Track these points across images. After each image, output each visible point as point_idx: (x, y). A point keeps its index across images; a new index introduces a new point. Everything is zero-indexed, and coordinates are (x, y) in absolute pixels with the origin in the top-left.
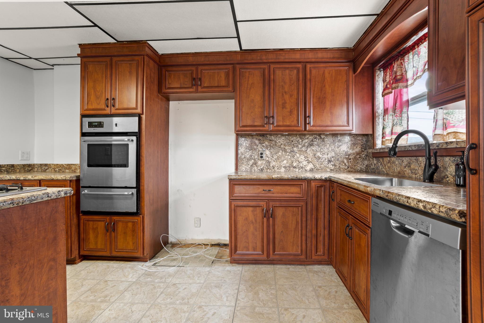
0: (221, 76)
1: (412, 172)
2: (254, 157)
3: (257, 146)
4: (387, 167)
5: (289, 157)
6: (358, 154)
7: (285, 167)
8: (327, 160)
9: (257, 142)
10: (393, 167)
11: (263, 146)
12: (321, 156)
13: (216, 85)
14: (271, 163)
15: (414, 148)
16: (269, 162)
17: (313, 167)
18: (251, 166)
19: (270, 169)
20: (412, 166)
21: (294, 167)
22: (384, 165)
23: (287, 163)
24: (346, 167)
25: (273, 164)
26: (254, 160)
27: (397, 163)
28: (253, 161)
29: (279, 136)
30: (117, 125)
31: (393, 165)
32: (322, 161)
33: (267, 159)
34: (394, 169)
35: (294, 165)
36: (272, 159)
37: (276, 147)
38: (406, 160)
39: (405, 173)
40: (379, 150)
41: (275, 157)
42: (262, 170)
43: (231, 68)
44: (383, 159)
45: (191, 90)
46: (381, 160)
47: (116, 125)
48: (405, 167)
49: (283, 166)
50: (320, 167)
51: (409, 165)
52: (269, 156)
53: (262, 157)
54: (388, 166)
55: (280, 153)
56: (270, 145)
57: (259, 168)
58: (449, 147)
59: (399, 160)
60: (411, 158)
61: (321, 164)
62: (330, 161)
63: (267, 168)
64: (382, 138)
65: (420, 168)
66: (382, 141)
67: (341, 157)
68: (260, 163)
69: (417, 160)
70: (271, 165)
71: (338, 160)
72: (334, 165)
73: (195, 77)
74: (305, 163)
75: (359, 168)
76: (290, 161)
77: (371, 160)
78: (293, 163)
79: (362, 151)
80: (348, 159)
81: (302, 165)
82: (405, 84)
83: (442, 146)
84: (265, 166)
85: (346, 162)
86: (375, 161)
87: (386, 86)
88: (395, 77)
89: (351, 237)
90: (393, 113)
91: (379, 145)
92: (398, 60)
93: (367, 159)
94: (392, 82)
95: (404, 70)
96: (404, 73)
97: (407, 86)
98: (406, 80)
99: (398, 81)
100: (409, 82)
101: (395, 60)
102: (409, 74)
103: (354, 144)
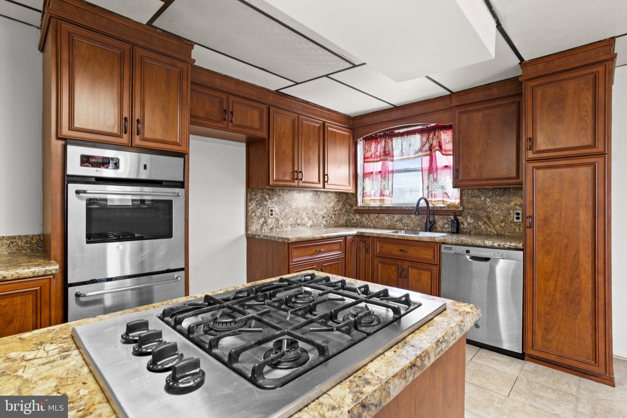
0: (254, 116)
1: (404, 226)
2: (265, 214)
3: (267, 201)
4: (374, 221)
5: (295, 214)
6: (341, 210)
7: (291, 225)
8: (321, 216)
9: (267, 197)
11: (273, 202)
12: (317, 212)
13: (249, 125)
14: (280, 221)
15: (410, 209)
16: (277, 220)
17: (312, 224)
18: (262, 225)
19: (279, 228)
20: (404, 221)
21: (299, 225)
22: (370, 221)
23: (293, 220)
24: (334, 222)
25: (281, 222)
26: (265, 218)
27: (386, 218)
28: (263, 219)
29: (286, 191)
30: (147, 169)
31: (382, 220)
32: (319, 217)
33: (277, 216)
34: (383, 223)
35: (299, 222)
36: (280, 216)
37: (284, 203)
38: (397, 217)
39: (397, 226)
41: (283, 214)
42: (272, 229)
43: (265, 109)
44: (369, 216)
45: (221, 125)
46: (366, 216)
47: (145, 167)
48: (396, 222)
49: (290, 223)
50: (317, 224)
51: (401, 220)
52: (278, 213)
53: (272, 214)
54: (376, 221)
55: (287, 210)
56: (279, 201)
57: (269, 227)
58: (442, 209)
59: (390, 217)
60: (403, 215)
61: (318, 221)
62: (323, 217)
63: (276, 227)
64: (363, 197)
65: (412, 222)
66: (363, 199)
67: (330, 213)
68: (269, 221)
69: (409, 217)
70: (280, 224)
71: (328, 216)
72: (326, 221)
73: (226, 109)
74: (306, 220)
75: (341, 223)
76: (295, 219)
77: (352, 215)
78: (297, 220)
79: (343, 208)
80: (335, 215)
81: (304, 222)
82: (391, 158)
83: (437, 208)
84: (275, 225)
85: (333, 217)
86: (358, 217)
87: (371, 155)
88: (385, 152)
89: (407, 277)
90: (382, 180)
91: (360, 204)
92: (385, 138)
93: (347, 215)
94: (378, 153)
95: (390, 147)
96: (391, 150)
97: (392, 161)
98: (393, 156)
99: (387, 154)
100: (395, 158)
101: (381, 137)
102: (396, 153)
103: (338, 201)
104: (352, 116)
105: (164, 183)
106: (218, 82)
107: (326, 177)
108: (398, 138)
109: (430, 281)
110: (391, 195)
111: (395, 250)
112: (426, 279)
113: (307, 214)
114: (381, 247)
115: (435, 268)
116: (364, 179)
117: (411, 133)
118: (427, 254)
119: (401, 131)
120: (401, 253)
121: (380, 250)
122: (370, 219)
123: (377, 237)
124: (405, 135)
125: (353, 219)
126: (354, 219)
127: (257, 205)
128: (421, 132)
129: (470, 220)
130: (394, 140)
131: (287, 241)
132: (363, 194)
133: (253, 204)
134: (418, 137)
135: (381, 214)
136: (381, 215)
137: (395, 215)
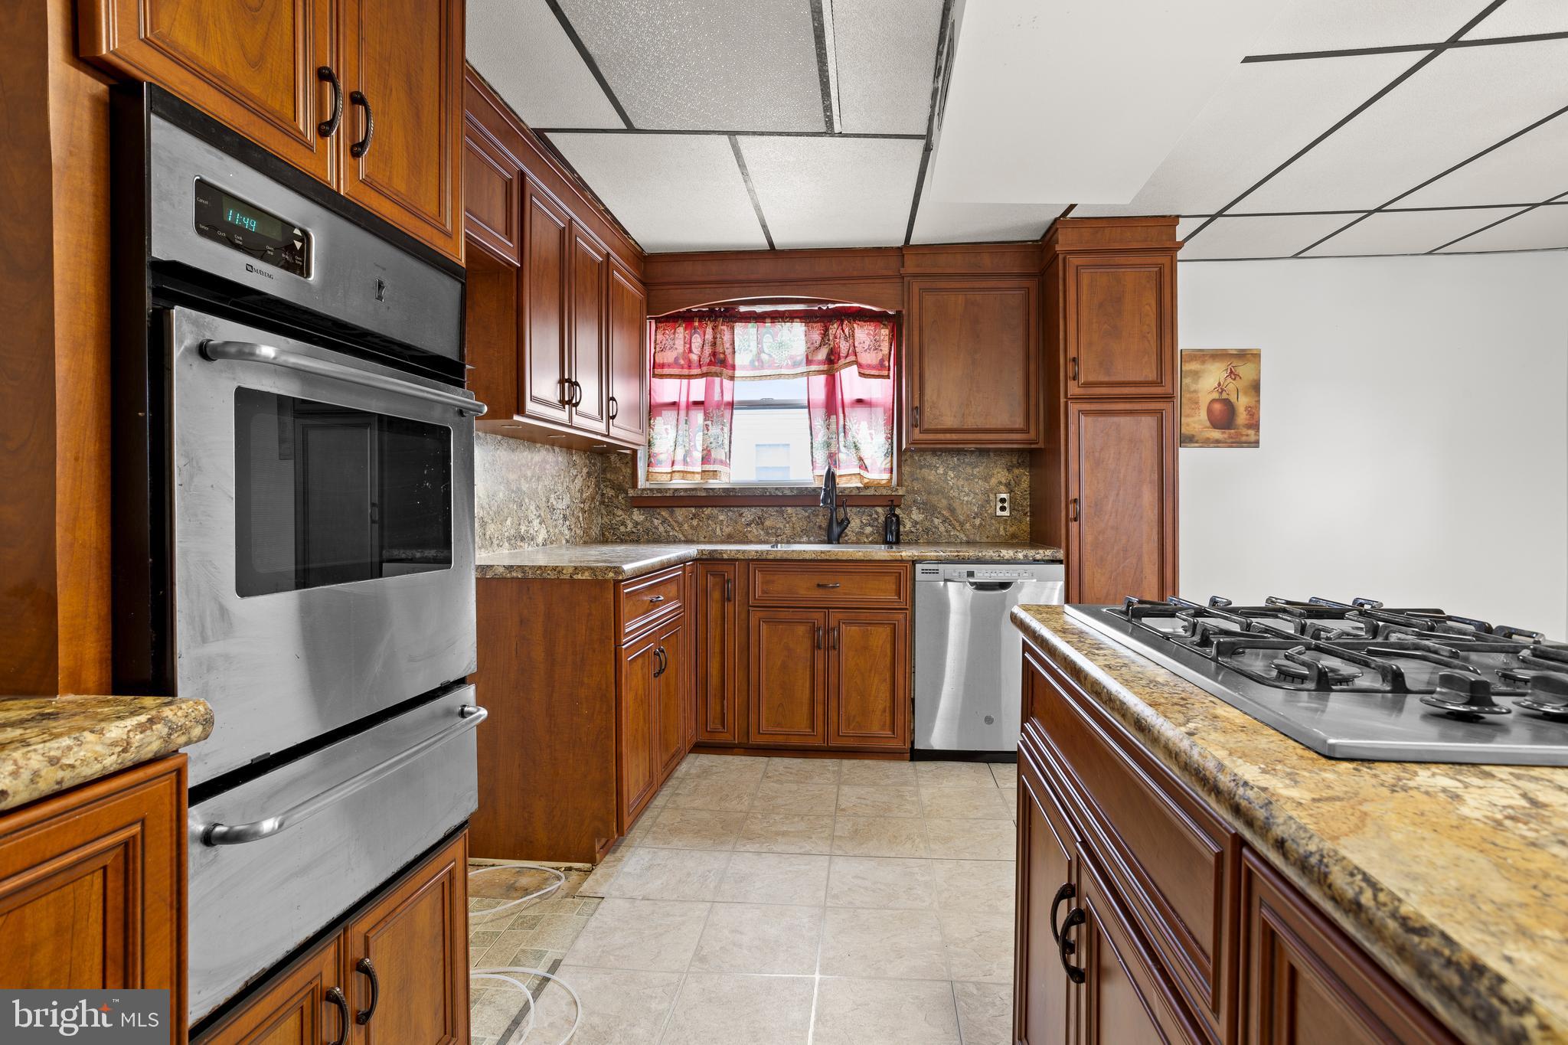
1: (768, 534)
4: (686, 526)
6: (593, 498)
8: (561, 516)
10: (708, 526)
12: (555, 503)
15: (788, 493)
17: (546, 536)
20: (768, 523)
22: (674, 524)
23: (512, 524)
24: (582, 532)
27: (721, 517)
31: (710, 522)
32: (557, 517)
34: (714, 531)
35: (522, 531)
38: (749, 514)
39: (749, 534)
40: (671, 492)
41: (494, 506)
44: (672, 514)
46: (663, 513)
48: (748, 524)
49: (506, 534)
50: (554, 535)
52: (484, 503)
54: (692, 526)
55: (501, 495)
58: (861, 494)
59: (730, 514)
60: (765, 509)
61: (555, 526)
62: (565, 518)
64: (648, 465)
65: (787, 525)
66: (648, 471)
67: (576, 508)
69: (782, 513)
70: (488, 535)
71: (573, 514)
72: (570, 528)
74: (536, 524)
75: (593, 532)
76: (516, 520)
77: (620, 512)
78: (519, 525)
79: (597, 494)
80: (584, 511)
81: (532, 531)
82: (730, 372)
83: (851, 491)
85: (581, 519)
86: (638, 516)
87: (676, 359)
88: (714, 354)
89: (835, 646)
90: (707, 422)
91: (642, 483)
92: (715, 321)
93: (604, 512)
94: (694, 357)
95: (727, 345)
96: (728, 351)
97: (732, 378)
98: (733, 367)
99: (719, 363)
100: (738, 373)
101: (702, 316)
102: (742, 359)
103: (589, 474)
104: (648, 251)
107: (611, 404)
108: (750, 325)
110: (728, 461)
111: (803, 587)
112: (881, 642)
114: (765, 583)
116: (650, 419)
117: (782, 318)
118: (882, 592)
119: (759, 309)
120: (818, 594)
121: (764, 592)
122: (676, 522)
124: (768, 320)
125: (624, 524)
126: (628, 522)
128: (806, 317)
129: (917, 516)
130: (739, 327)
131: (611, 575)
132: (649, 457)
134: (798, 328)
135: (707, 507)
136: (708, 511)
137: (744, 510)
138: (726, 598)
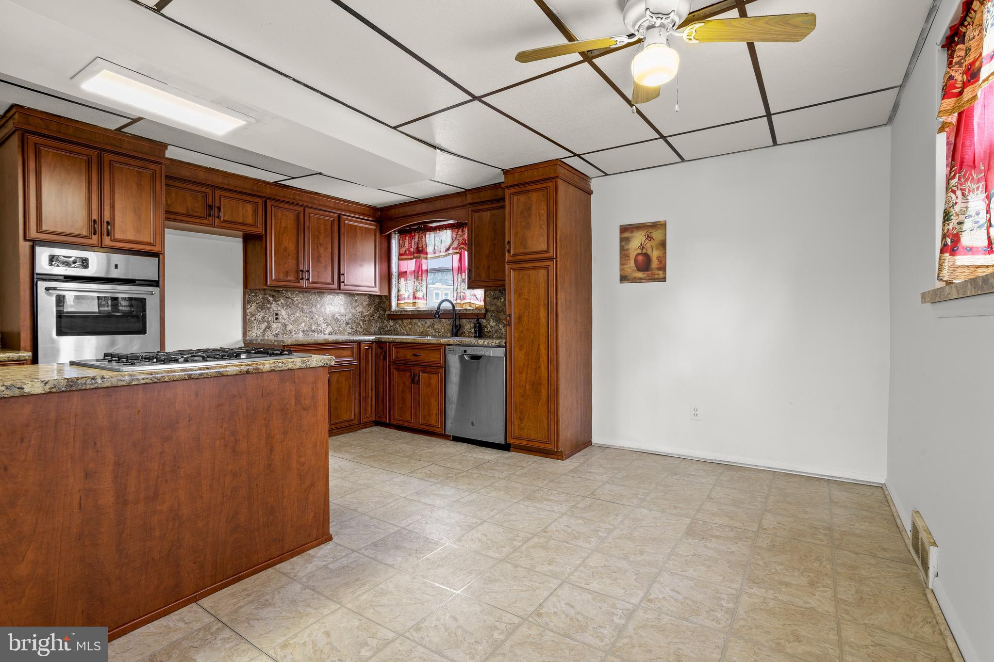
0: (246, 210)
2: (268, 319)
3: (271, 304)
5: (308, 319)
6: (372, 316)
7: (303, 331)
8: (344, 323)
9: (271, 299)
10: (415, 327)
11: (278, 304)
12: (339, 317)
13: (241, 220)
14: (288, 327)
16: (285, 325)
17: (332, 331)
18: (264, 330)
19: (287, 334)
20: (435, 327)
21: (313, 331)
23: (305, 326)
24: (362, 330)
25: (290, 327)
26: (268, 322)
27: (419, 324)
28: (266, 323)
29: (297, 292)
30: (118, 267)
32: (341, 323)
33: (284, 321)
34: (417, 330)
35: (313, 329)
36: (288, 321)
37: (293, 306)
38: (429, 322)
39: (429, 332)
40: (400, 312)
41: (293, 319)
42: (277, 335)
43: (260, 203)
44: (402, 321)
45: (205, 222)
46: (399, 322)
47: (116, 266)
48: (429, 327)
49: (301, 329)
50: (338, 331)
51: (432, 326)
52: (285, 318)
53: (277, 319)
54: (409, 328)
55: (297, 314)
56: (286, 304)
57: (273, 333)
59: (422, 322)
61: (340, 327)
62: (348, 324)
63: (283, 333)
64: (398, 300)
65: (442, 327)
66: (398, 303)
67: (357, 319)
68: (274, 326)
70: (288, 330)
71: (355, 322)
72: (352, 328)
73: (211, 204)
74: (324, 326)
75: (373, 331)
76: (308, 324)
77: (385, 321)
78: (311, 326)
79: (376, 313)
80: (364, 321)
81: (320, 329)
82: (424, 256)
83: (463, 311)
84: (281, 331)
85: (361, 324)
86: (391, 323)
87: (405, 251)
88: (418, 248)
89: (418, 382)
90: (415, 280)
91: (394, 307)
92: (419, 232)
93: (380, 321)
94: (412, 250)
95: (424, 243)
96: (424, 246)
97: (426, 258)
98: (427, 253)
99: (420, 252)
100: (429, 256)
101: (415, 230)
102: (430, 249)
103: (369, 305)
104: (379, 207)
105: (137, 282)
106: (202, 175)
107: (342, 276)
108: (431, 233)
109: (437, 384)
110: (425, 297)
111: (408, 355)
112: (435, 383)
113: (325, 319)
114: (397, 352)
115: (441, 370)
116: (399, 279)
117: (442, 228)
118: (434, 357)
119: (434, 225)
120: (414, 358)
121: (396, 357)
122: (404, 326)
123: (393, 342)
124: (438, 230)
125: (387, 326)
127: (258, 308)
128: (450, 226)
129: (493, 323)
130: (427, 234)
131: (282, 343)
132: (398, 296)
133: (253, 307)
134: (449, 232)
135: (414, 319)
136: (414, 321)
137: (427, 320)
138: (385, 358)
